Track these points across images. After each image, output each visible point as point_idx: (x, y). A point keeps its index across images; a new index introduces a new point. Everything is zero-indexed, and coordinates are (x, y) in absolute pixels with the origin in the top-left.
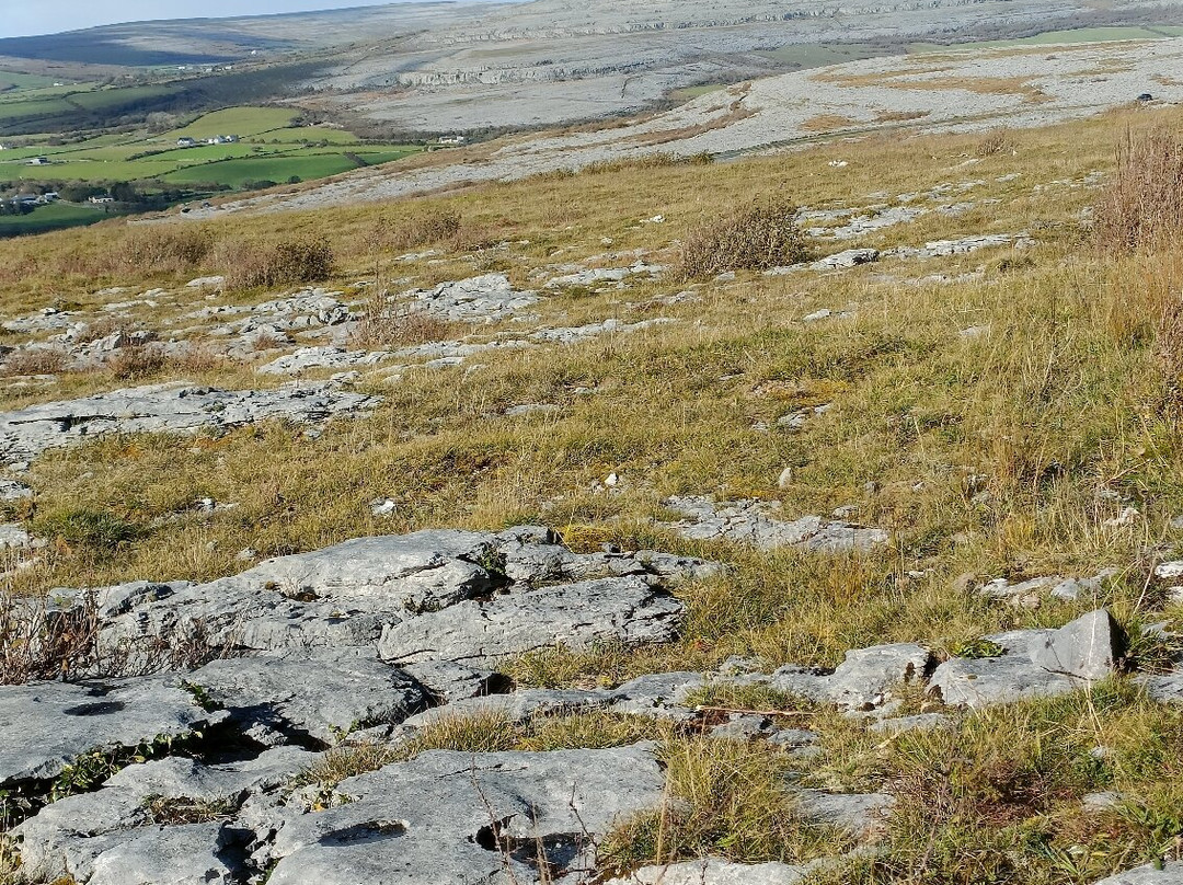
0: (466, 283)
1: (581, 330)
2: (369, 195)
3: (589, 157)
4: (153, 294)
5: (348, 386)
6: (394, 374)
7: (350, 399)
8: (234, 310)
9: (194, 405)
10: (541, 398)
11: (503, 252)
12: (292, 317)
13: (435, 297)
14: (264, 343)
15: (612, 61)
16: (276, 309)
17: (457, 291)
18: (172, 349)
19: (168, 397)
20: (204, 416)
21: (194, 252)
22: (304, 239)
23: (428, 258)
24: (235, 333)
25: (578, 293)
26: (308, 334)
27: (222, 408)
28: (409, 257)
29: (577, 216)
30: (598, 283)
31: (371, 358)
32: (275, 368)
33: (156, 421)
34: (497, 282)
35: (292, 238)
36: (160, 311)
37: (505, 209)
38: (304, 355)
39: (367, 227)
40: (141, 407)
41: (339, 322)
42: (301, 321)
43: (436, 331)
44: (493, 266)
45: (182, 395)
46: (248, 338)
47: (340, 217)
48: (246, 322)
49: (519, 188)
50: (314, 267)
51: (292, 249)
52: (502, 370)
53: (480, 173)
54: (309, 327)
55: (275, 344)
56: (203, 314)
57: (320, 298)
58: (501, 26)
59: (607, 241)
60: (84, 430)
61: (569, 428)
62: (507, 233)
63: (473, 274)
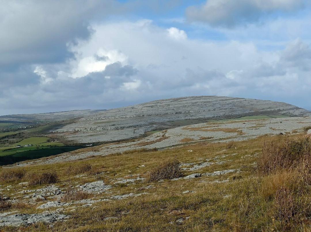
0: (92, 183)
1: (123, 196)
2: (67, 160)
3: (125, 149)
4: (9, 187)
5: (61, 213)
6: (73, 209)
7: (62, 216)
8: (30, 191)
9: (19, 219)
10: (113, 215)
11: (103, 175)
12: (46, 193)
13: (84, 187)
14: (39, 200)
15: (131, 125)
16: (42, 191)
17: (90, 185)
18: (14, 202)
19: (12, 216)
20: (22, 221)
21: (20, 175)
22: (51, 172)
23: (82, 177)
24: (31, 197)
25: (123, 186)
26: (50, 197)
27: (27, 219)
28: (77, 176)
29: (122, 165)
30: (128, 183)
31: (67, 204)
32: (41, 207)
33: (9, 223)
34: (101, 183)
35: (46, 171)
36: (11, 192)
37: (103, 163)
38: (49, 204)
39: (66, 168)
40: (5, 219)
41: (59, 194)
42: (48, 194)
43: (85, 196)
44: (100, 179)
45: (16, 216)
46: (34, 199)
47: (59, 166)
48: (34, 194)
49: (107, 158)
50: (52, 179)
51: (47, 174)
52: (102, 208)
53: (96, 154)
54: (51, 195)
55: (41, 200)
56: (22, 192)
57: (54, 188)
58: (102, 116)
59: (130, 172)
61: (121, 224)
62: (104, 170)
63: (95, 181)
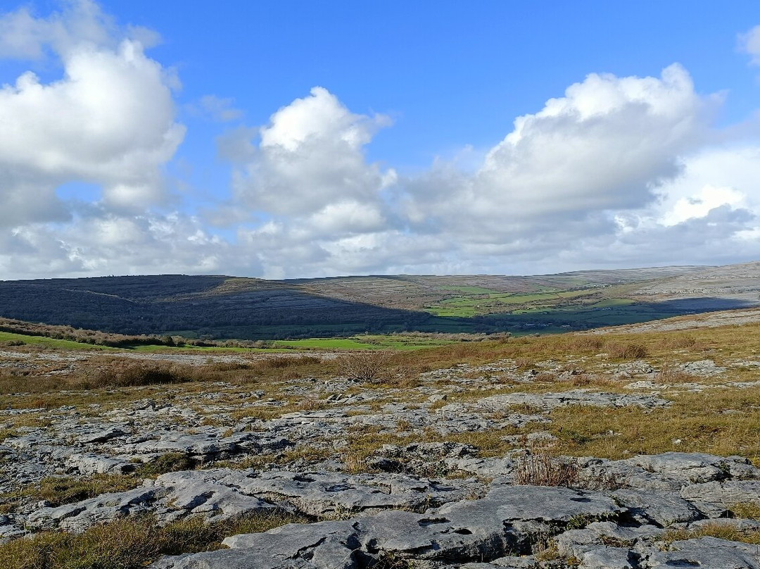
0: (698, 363)
1: (748, 384)
2: (659, 329)
3: (745, 320)
4: (584, 358)
5: (660, 397)
6: (676, 394)
7: (661, 402)
8: (612, 365)
9: (605, 398)
10: (736, 408)
11: (712, 353)
12: (633, 369)
13: (686, 367)
14: (623, 377)
15: (753, 287)
16: (627, 367)
17: (694, 365)
18: (591, 377)
19: (596, 394)
20: (609, 402)
21: (598, 345)
22: (638, 344)
23: (682, 353)
24: (612, 373)
25: (743, 369)
26: (638, 375)
27: (615, 400)
28: (676, 352)
29: (741, 341)
30: (751, 366)
31: (665, 387)
32: (629, 387)
33: (593, 402)
34: (710, 363)
35: (632, 343)
36: (586, 364)
37: (712, 337)
38: (641, 384)
39: (659, 341)
40: (588, 397)
41: (650, 372)
42: (636, 371)
43: (689, 379)
44: (708, 358)
45: (602, 394)
46: (617, 375)
47: (649, 336)
48: (616, 370)
49: (717, 330)
50: (641, 354)
51: (633, 347)
52: (721, 397)
53: (700, 324)
54: (639, 373)
55: (626, 378)
56: (601, 366)
57: (642, 364)
58: (711, 274)
59: (753, 351)
60: (568, 403)
61: (751, 421)
62: (713, 346)
63: (701, 360)
